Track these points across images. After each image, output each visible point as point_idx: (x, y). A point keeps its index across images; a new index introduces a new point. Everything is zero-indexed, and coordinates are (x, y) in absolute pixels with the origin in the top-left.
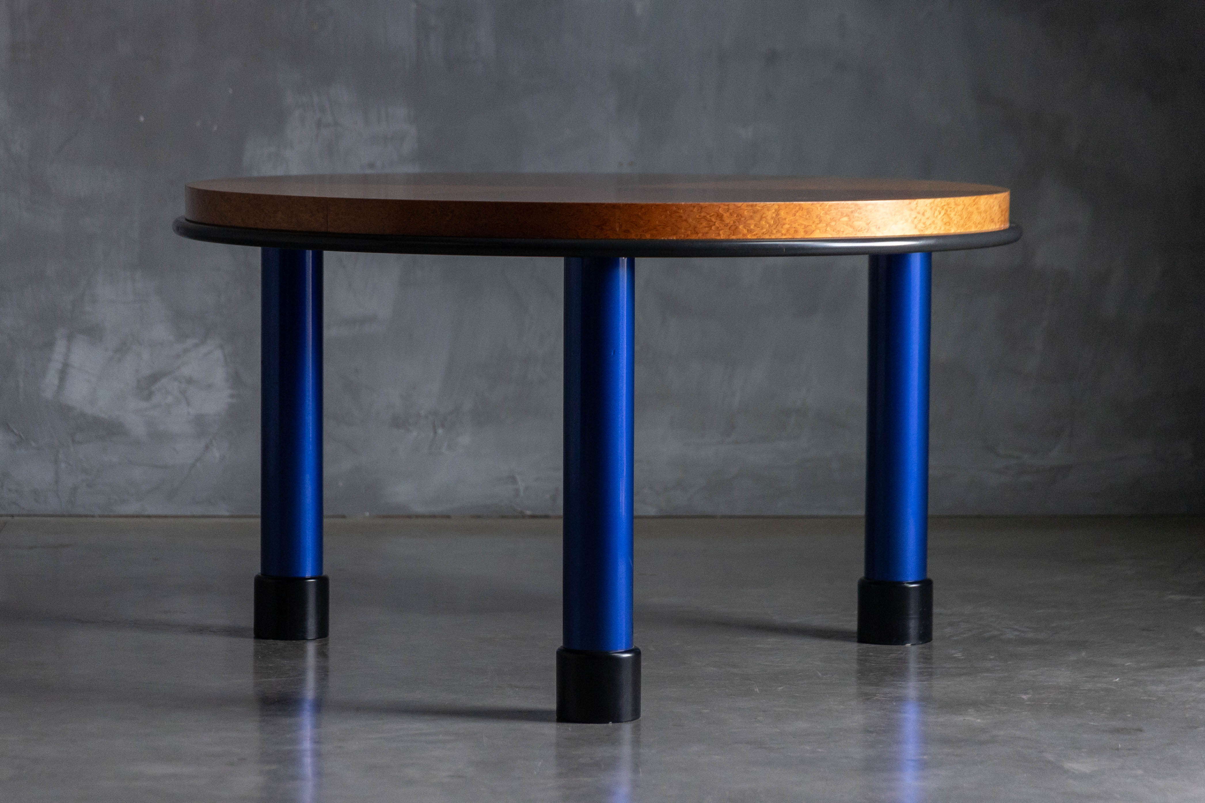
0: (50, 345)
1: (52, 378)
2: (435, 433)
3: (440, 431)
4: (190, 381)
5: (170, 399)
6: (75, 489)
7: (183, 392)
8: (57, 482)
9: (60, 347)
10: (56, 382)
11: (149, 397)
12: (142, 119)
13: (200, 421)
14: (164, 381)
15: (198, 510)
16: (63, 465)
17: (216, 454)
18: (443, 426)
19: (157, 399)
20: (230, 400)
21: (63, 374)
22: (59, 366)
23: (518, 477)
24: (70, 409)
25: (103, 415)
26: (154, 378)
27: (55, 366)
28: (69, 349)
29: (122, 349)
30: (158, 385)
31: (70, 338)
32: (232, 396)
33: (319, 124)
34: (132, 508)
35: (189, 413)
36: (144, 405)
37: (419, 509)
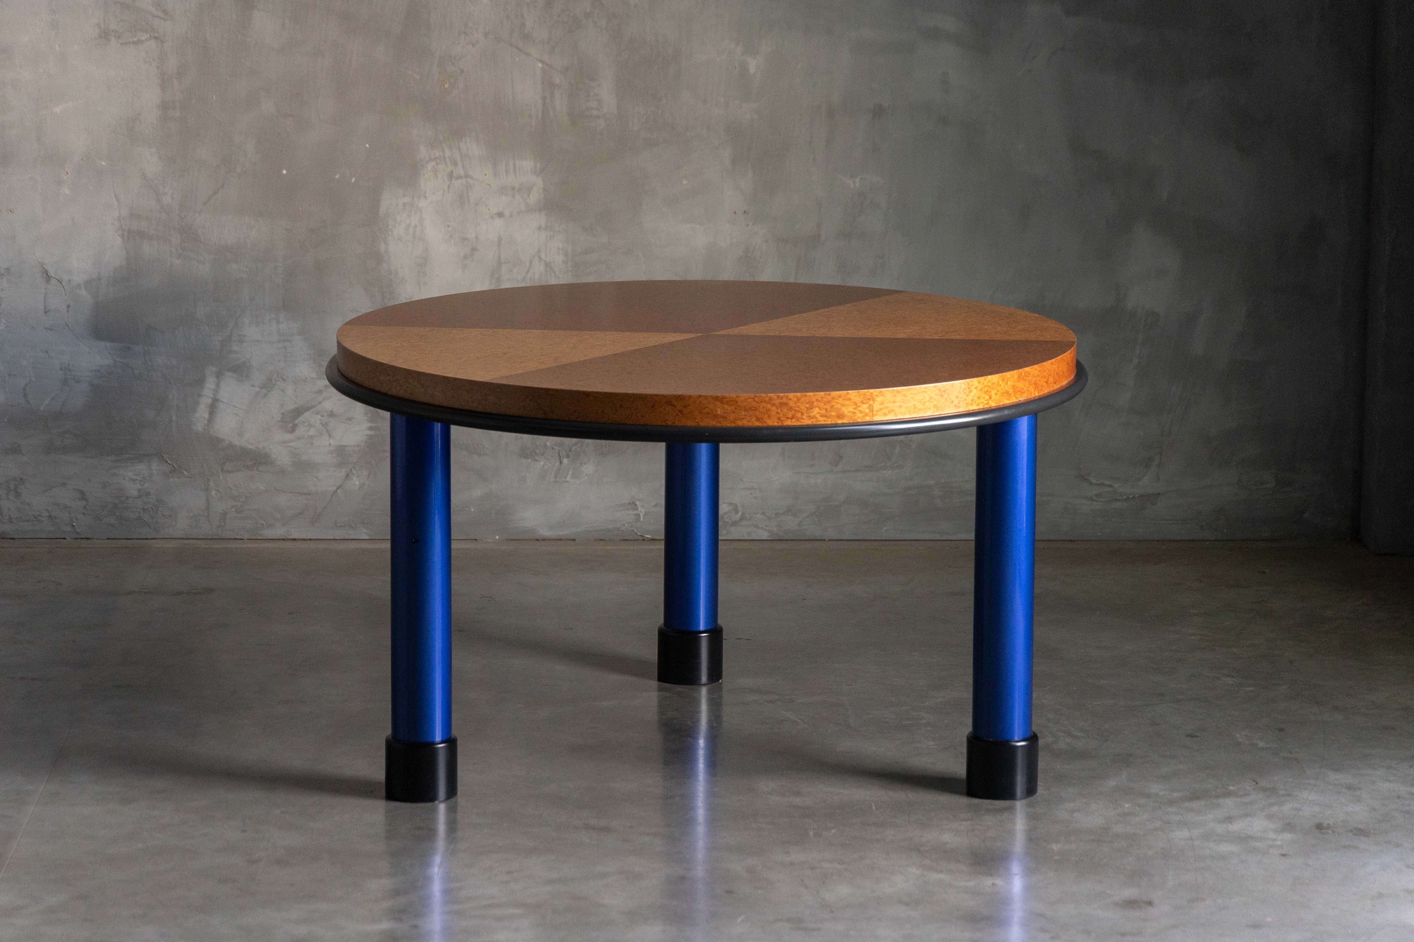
0: (200, 382)
1: (202, 413)
2: (561, 463)
3: (565, 461)
4: (332, 415)
5: (312, 432)
6: (225, 514)
7: (325, 425)
8: (208, 508)
9: (210, 383)
10: (206, 416)
11: (293, 430)
12: (284, 172)
13: (341, 451)
14: (307, 414)
15: (339, 534)
16: (213, 493)
17: (356, 482)
18: (568, 457)
19: (300, 431)
20: (369, 432)
21: (213, 409)
22: (210, 401)
23: (638, 503)
24: (219, 440)
25: (250, 447)
26: (298, 412)
27: (205, 401)
28: (218, 386)
29: (268, 385)
30: (301, 419)
31: (219, 375)
32: (371, 428)
33: (451, 176)
34: (279, 532)
35: (330, 444)
36: (289, 436)
37: (546, 533)
